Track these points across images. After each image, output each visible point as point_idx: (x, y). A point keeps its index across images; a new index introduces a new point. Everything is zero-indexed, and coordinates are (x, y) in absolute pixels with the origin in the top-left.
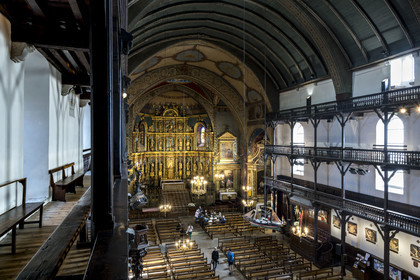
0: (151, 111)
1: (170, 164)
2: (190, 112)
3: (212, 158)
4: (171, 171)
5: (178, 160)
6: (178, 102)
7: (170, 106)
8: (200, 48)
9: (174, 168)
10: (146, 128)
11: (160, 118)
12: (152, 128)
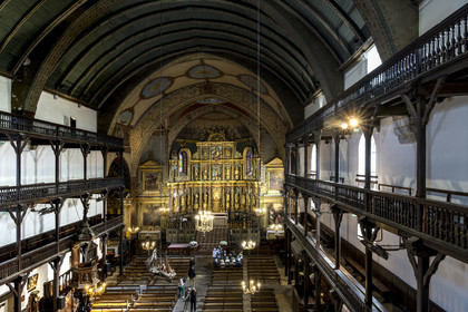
0: (195, 136)
1: (217, 195)
2: (239, 135)
3: (259, 189)
4: (216, 203)
5: (225, 190)
6: (224, 124)
7: (217, 130)
8: (207, 62)
9: (221, 200)
10: (189, 155)
11: (206, 144)
12: (196, 155)
